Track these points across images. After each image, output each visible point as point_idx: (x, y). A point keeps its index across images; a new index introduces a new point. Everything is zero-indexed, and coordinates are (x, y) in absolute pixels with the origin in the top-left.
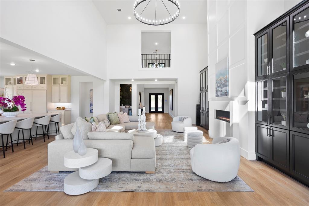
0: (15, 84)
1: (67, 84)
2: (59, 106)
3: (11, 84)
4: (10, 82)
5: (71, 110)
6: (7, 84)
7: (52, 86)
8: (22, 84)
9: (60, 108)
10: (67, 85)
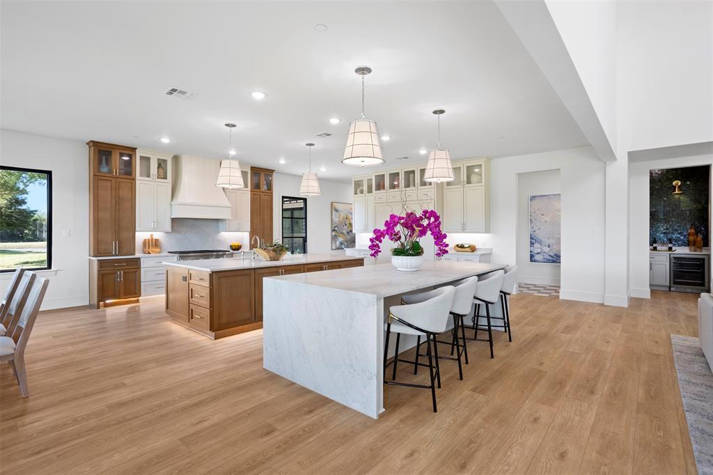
0: (371, 192)
1: (483, 181)
2: (460, 243)
3: (362, 192)
4: (361, 188)
5: (490, 254)
6: (356, 193)
7: (445, 191)
8: (384, 191)
9: (462, 247)
10: (483, 184)
